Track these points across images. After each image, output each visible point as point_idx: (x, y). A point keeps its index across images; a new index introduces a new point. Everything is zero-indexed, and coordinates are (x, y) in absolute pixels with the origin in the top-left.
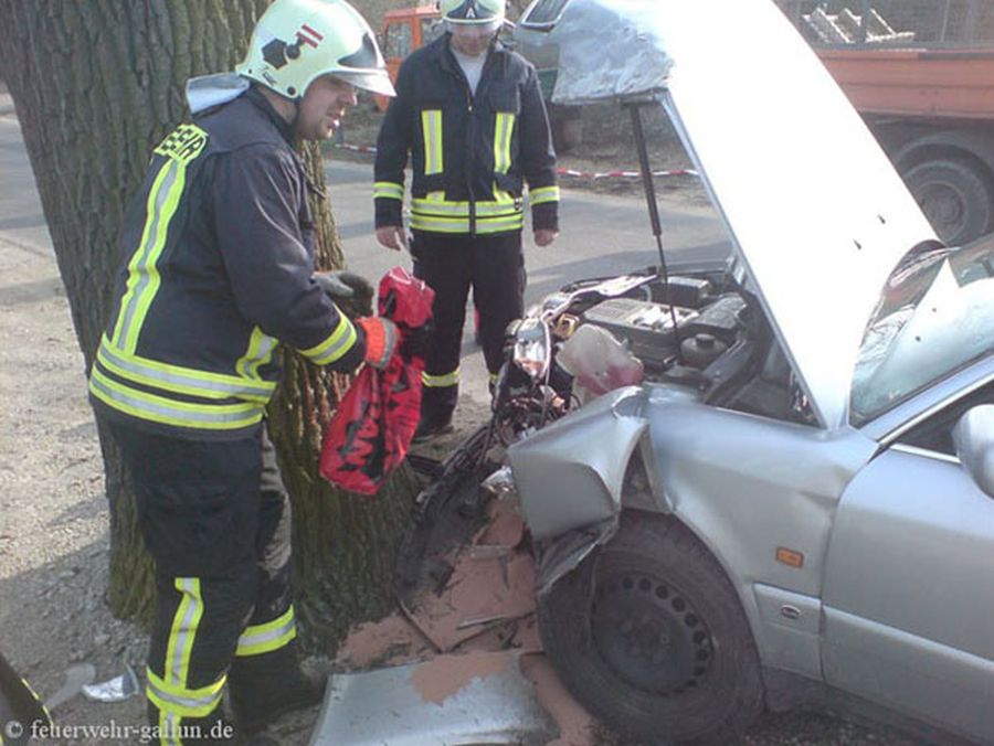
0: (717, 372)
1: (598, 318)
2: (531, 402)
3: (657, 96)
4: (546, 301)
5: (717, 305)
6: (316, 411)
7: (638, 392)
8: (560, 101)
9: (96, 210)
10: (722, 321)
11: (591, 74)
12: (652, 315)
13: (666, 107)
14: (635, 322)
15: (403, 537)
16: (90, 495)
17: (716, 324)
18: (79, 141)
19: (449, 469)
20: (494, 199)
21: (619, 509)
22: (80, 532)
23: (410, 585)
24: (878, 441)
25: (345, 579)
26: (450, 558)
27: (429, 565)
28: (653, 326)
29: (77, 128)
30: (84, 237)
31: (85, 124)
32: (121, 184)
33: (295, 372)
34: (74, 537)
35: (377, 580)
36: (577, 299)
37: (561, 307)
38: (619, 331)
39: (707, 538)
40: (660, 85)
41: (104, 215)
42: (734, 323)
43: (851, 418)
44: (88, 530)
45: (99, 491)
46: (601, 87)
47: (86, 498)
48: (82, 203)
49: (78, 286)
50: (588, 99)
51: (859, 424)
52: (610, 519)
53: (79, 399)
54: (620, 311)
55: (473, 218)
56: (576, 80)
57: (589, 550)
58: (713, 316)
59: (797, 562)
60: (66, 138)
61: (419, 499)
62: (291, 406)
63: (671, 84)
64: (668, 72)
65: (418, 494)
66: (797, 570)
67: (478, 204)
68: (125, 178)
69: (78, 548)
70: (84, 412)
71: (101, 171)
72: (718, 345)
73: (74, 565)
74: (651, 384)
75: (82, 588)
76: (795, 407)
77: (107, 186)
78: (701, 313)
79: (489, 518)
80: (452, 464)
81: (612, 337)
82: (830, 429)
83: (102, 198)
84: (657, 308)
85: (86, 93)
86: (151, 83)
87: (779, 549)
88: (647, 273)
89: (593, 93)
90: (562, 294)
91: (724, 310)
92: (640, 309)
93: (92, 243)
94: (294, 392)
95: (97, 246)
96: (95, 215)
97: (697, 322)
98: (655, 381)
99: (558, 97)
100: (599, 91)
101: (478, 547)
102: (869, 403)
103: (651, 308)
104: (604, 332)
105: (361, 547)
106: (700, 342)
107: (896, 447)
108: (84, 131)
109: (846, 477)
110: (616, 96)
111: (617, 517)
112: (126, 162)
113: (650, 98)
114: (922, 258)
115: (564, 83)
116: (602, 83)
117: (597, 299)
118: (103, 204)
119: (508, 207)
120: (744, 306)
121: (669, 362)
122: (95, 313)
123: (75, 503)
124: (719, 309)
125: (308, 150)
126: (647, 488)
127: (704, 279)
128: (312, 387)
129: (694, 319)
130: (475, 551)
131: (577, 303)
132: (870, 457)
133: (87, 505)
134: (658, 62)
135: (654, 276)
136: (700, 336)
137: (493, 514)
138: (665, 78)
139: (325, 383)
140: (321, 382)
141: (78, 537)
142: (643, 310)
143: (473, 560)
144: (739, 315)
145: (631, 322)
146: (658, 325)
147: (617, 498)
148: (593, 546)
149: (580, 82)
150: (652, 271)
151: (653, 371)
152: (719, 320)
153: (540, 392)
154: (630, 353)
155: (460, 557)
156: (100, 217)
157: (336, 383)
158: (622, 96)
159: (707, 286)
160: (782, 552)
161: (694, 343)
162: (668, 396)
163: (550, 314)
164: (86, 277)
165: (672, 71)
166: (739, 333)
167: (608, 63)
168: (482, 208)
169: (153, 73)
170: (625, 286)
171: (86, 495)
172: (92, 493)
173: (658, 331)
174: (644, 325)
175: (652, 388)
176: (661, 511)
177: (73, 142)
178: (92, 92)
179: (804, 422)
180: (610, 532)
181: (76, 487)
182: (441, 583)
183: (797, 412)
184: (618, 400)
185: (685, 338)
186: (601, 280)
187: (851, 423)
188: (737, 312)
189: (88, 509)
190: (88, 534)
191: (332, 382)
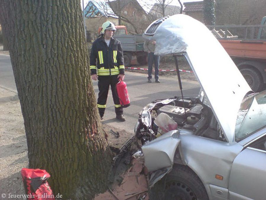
0: (197, 126)
1: (163, 110)
2: (147, 133)
3: (183, 54)
4: (148, 105)
5: (195, 107)
6: (87, 135)
7: (177, 132)
8: (157, 54)
9: (30, 80)
10: (197, 112)
11: (165, 48)
12: (177, 110)
13: (186, 57)
14: (173, 112)
15: (109, 169)
16: (21, 156)
17: (195, 113)
18: (26, 62)
19: (121, 151)
20: (115, 68)
21: (173, 164)
22: (19, 167)
23: (111, 183)
24: (243, 146)
25: (94, 182)
26: (122, 176)
27: (116, 178)
28: (178, 113)
29: (26, 59)
30: (26, 87)
31: (28, 58)
32: (37, 73)
33: (82, 124)
34: (17, 169)
35: (102, 182)
36: (156, 105)
37: (153, 107)
38: (170, 114)
39: (196, 172)
40: (184, 51)
41: (32, 81)
42: (200, 112)
43: (235, 140)
44: (21, 166)
45: (24, 156)
46: (168, 51)
47: (20, 157)
48: (26, 78)
49: (24, 100)
50: (164, 54)
51: (238, 142)
52: (170, 166)
53: (18, 129)
54: (169, 109)
55: (110, 72)
56: (161, 49)
57: (164, 175)
58: (194, 111)
59: (221, 179)
60: (23, 62)
61: (114, 159)
62: (81, 134)
63: (187, 51)
64: (186, 48)
65: (113, 158)
66: (221, 181)
67: (111, 69)
68: (38, 72)
69: (18, 172)
70: (19, 133)
71: (32, 70)
72: (196, 118)
73: (17, 177)
74: (180, 129)
75: (20, 183)
76: (220, 136)
77: (33, 74)
78: (190, 109)
79: (133, 164)
80: (122, 149)
81: (169, 116)
82: (230, 143)
83: (32, 77)
84: (178, 108)
85: (29, 50)
86: (46, 47)
87: (216, 175)
88: (174, 98)
89: (166, 53)
90: (152, 103)
91: (196, 109)
92: (174, 108)
93: (28, 89)
94: (82, 130)
95: (30, 90)
96: (29, 81)
97: (190, 112)
98: (181, 128)
99: (156, 53)
100: (167, 52)
101: (130, 173)
102: (240, 136)
103: (177, 108)
104: (166, 115)
105: (98, 173)
106: (192, 118)
107: (248, 148)
108: (28, 59)
109: (235, 156)
110: (172, 53)
111: (172, 166)
112: (39, 68)
113: (181, 54)
114: (249, 96)
115: (157, 50)
116: (168, 50)
117: (162, 105)
118: (32, 78)
119: (117, 69)
120: (202, 108)
121: (183, 123)
122: (28, 108)
123: (17, 159)
124: (195, 109)
125: (87, 65)
126: (180, 158)
127: (190, 100)
128: (86, 129)
129: (189, 111)
130: (129, 174)
131: (156, 106)
132: (241, 150)
133: (21, 159)
134: (183, 45)
135: (176, 99)
136: (192, 116)
137: (133, 163)
138: (185, 49)
139: (90, 127)
140: (89, 127)
141: (18, 169)
142: (175, 108)
143: (128, 176)
144: (202, 110)
145: (172, 112)
146: (179, 113)
147: (172, 160)
148: (165, 174)
149: (162, 49)
150: (175, 98)
151: (180, 126)
152: (195, 112)
153: (149, 131)
154: (174, 121)
155: (125, 175)
156: (31, 82)
157: (93, 128)
158: (173, 54)
159: (191, 102)
160: (217, 176)
161: (190, 118)
162: (184, 133)
163: (150, 109)
164: (26, 98)
165: (187, 47)
166: (202, 115)
167: (169, 45)
168: (112, 70)
169: (47, 45)
170: (169, 102)
171: (21, 157)
172: (22, 156)
173: (179, 114)
174: (176, 113)
175: (180, 130)
176: (184, 164)
177: (25, 62)
178: (31, 49)
179: (222, 141)
180: (170, 170)
181: (18, 154)
182: (120, 183)
183: (220, 137)
184: (172, 134)
185: (188, 117)
186: (162, 100)
187: (235, 141)
188: (201, 110)
189: (21, 160)
190: (21, 167)
191: (92, 127)
